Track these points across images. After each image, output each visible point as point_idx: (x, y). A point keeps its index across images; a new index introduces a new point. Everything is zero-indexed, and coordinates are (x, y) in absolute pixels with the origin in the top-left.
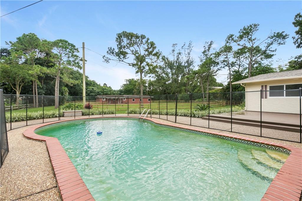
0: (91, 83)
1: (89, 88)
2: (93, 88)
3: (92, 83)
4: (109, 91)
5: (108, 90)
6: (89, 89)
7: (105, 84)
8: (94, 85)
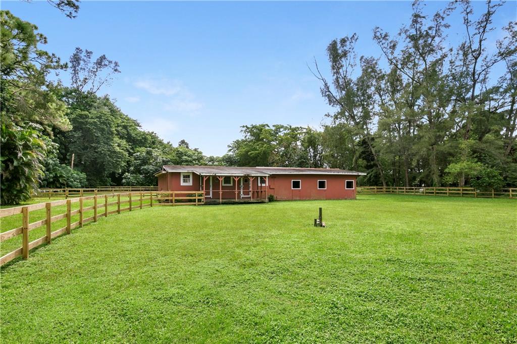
0: (145, 139)
1: (138, 151)
2: (151, 151)
3: (149, 137)
4: (194, 160)
5: (194, 157)
6: (138, 154)
7: (183, 142)
8: (154, 143)
